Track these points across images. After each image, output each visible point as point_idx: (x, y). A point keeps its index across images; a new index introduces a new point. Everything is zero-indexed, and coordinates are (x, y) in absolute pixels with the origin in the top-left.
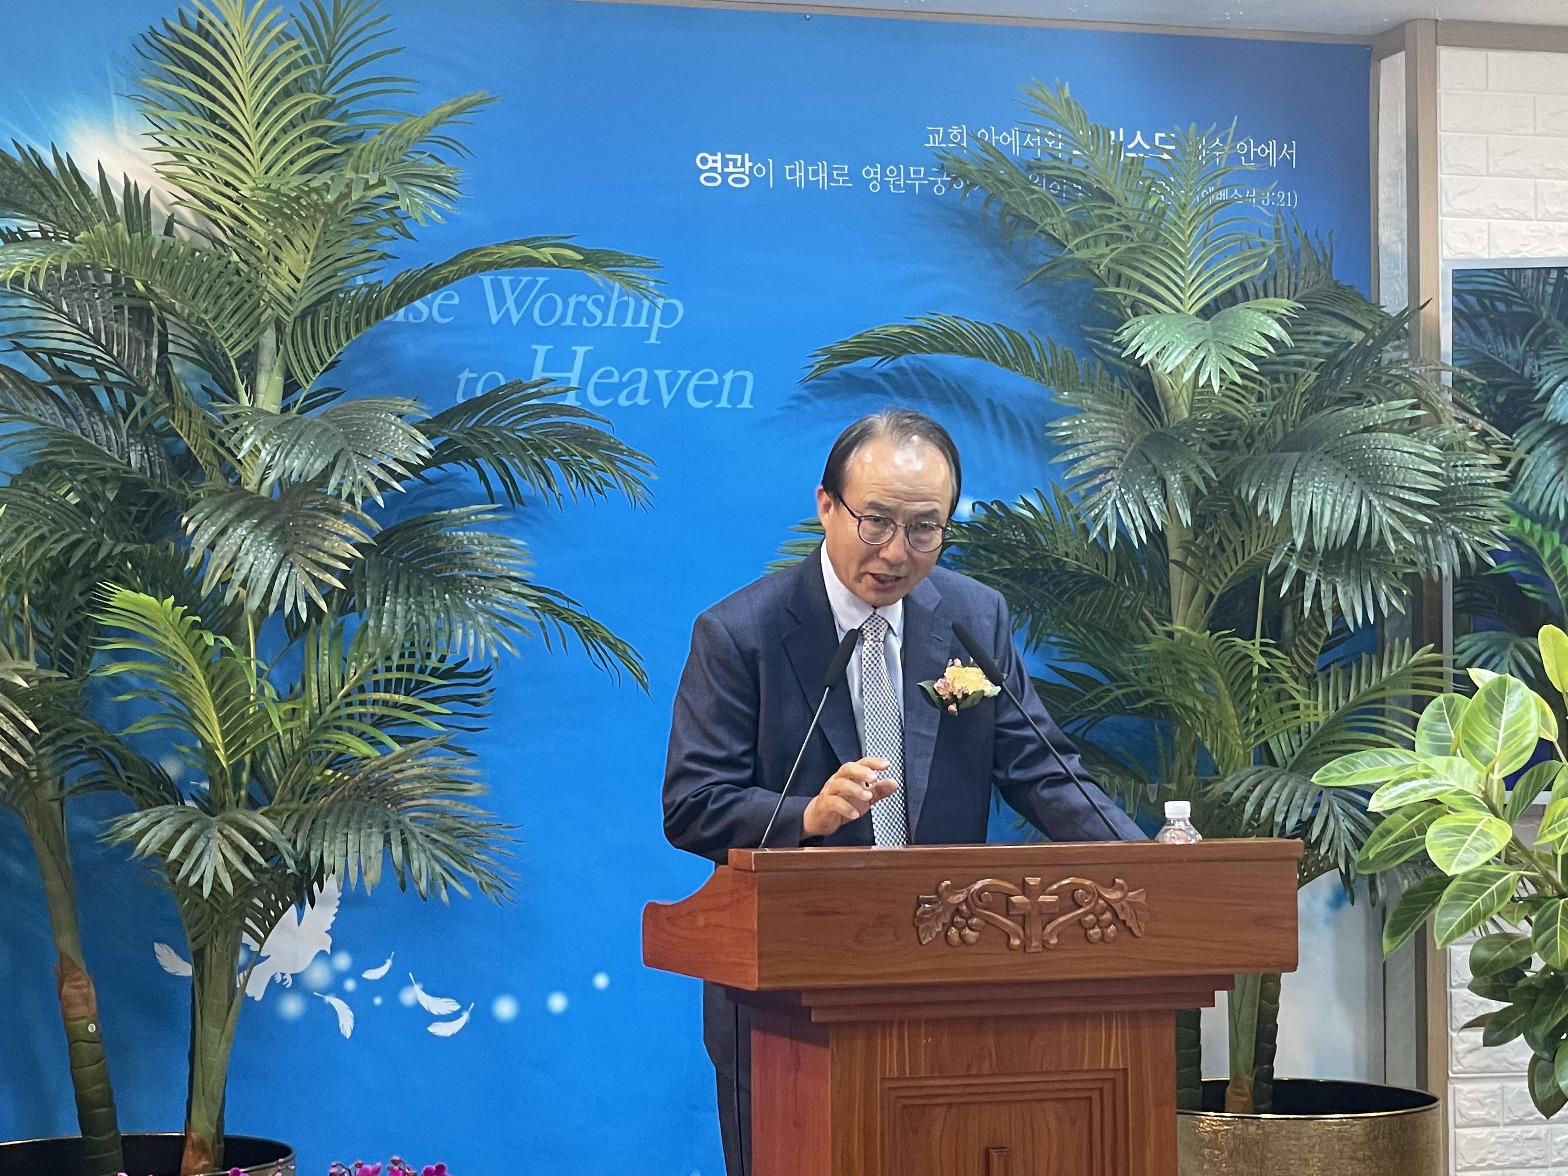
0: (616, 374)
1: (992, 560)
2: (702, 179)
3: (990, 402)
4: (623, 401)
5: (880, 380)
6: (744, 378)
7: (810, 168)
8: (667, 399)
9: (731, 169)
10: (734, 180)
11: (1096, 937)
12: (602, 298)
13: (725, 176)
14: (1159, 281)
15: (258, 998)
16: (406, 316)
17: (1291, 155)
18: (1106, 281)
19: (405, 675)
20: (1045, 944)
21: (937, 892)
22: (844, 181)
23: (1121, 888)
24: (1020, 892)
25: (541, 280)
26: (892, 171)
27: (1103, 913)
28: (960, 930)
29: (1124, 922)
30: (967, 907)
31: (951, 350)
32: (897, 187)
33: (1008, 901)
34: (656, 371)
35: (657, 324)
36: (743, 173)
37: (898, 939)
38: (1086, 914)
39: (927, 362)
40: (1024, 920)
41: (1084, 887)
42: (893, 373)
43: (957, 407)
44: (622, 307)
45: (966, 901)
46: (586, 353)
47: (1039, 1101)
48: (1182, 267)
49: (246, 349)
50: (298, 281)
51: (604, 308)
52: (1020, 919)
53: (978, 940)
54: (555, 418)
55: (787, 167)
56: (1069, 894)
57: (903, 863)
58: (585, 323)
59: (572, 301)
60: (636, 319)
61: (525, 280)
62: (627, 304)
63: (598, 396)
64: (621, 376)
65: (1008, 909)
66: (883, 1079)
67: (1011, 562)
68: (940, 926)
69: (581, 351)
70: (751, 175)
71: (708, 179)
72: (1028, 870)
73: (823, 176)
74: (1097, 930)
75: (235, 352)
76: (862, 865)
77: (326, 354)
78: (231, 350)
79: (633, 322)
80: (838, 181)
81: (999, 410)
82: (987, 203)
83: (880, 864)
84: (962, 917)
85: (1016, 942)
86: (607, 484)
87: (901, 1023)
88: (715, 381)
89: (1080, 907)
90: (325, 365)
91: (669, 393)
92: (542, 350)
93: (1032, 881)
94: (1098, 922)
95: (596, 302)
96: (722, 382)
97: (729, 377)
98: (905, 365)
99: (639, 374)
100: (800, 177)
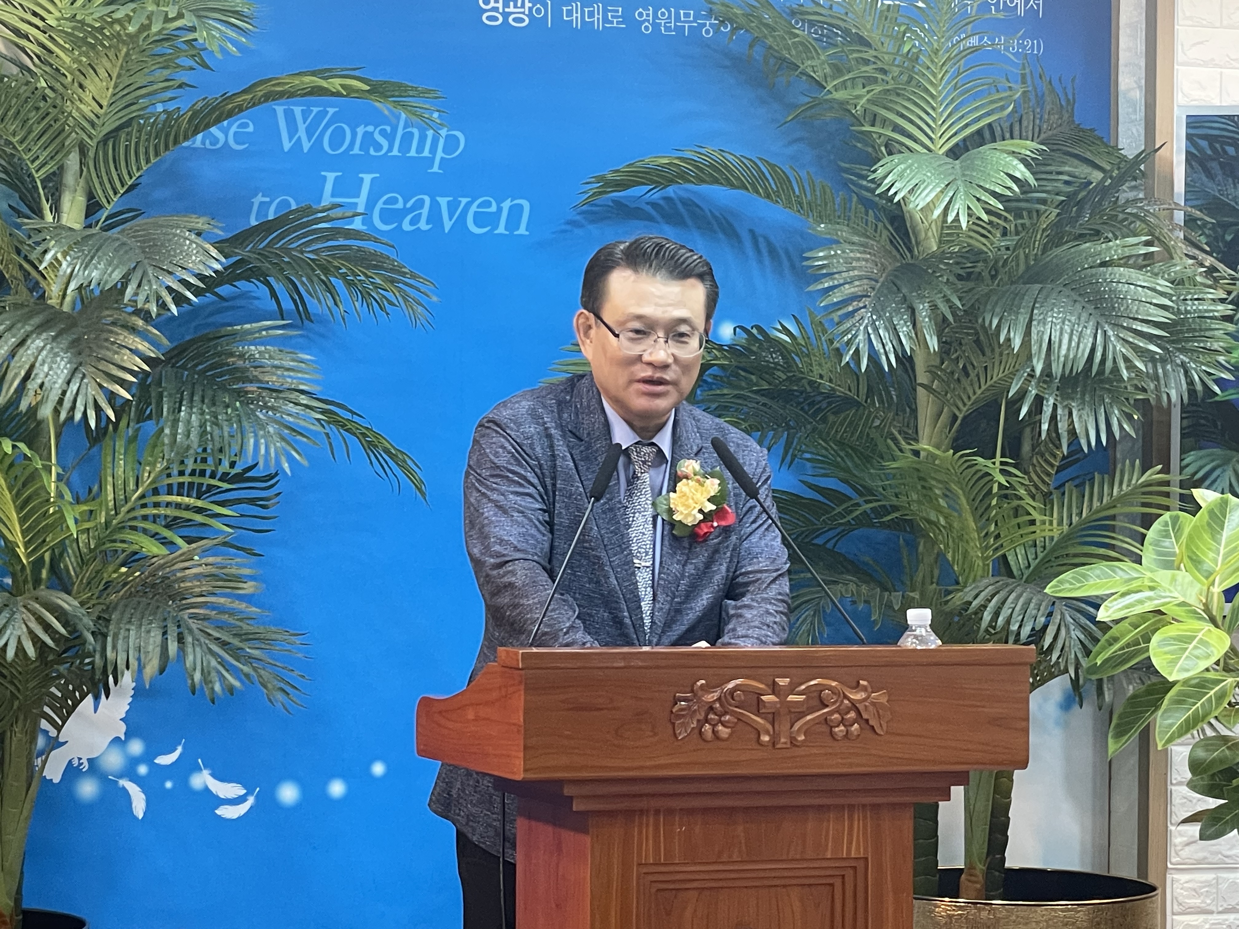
0: (400, 199)
1: (751, 380)
2: (484, 18)
3: (751, 231)
4: (406, 226)
5: (648, 208)
6: (521, 207)
7: (586, 10)
8: (448, 225)
9: (512, 9)
10: (515, 20)
11: (841, 734)
12: (388, 129)
13: (506, 15)
14: (911, 122)
15: (56, 780)
16: (203, 143)
17: (1038, 5)
18: (862, 121)
19: (197, 480)
20: (793, 742)
21: (692, 691)
22: (618, 23)
23: (865, 689)
24: (770, 692)
25: (331, 111)
26: (663, 14)
27: (848, 713)
28: (714, 726)
29: (867, 721)
30: (721, 705)
31: (716, 181)
32: (668, 29)
33: (759, 700)
34: (439, 199)
35: (440, 154)
36: (523, 13)
37: (655, 734)
38: (831, 713)
39: (695, 193)
40: (773, 717)
41: (830, 688)
42: (661, 202)
43: (721, 236)
44: (407, 138)
45: (719, 699)
46: (373, 180)
47: (785, 886)
48: (934, 109)
49: (52, 171)
50: (101, 107)
51: (391, 138)
52: (770, 716)
53: (731, 735)
54: (341, 242)
55: (565, 8)
56: (815, 694)
57: (663, 663)
58: (372, 152)
59: (360, 130)
60: (420, 149)
61: (315, 110)
62: (411, 134)
63: (384, 221)
64: (405, 203)
65: (758, 707)
66: (639, 865)
67: (770, 384)
68: (695, 722)
69: (367, 178)
70: (530, 15)
71: (489, 18)
72: (779, 671)
73: (598, 17)
74: (842, 728)
75: (40, 173)
76: (622, 664)
77: (127, 177)
78: (37, 171)
79: (417, 152)
80: (612, 22)
81: (761, 240)
82: (751, 46)
83: (640, 664)
84: (716, 714)
85: (766, 738)
86: (391, 303)
87: (657, 812)
88: (494, 208)
89: (827, 706)
90: (126, 187)
91: (450, 219)
92: (331, 177)
93: (783, 682)
94: (842, 721)
95: (383, 133)
96: (500, 209)
97: (506, 205)
98: (672, 195)
99: (421, 203)
100: (577, 18)
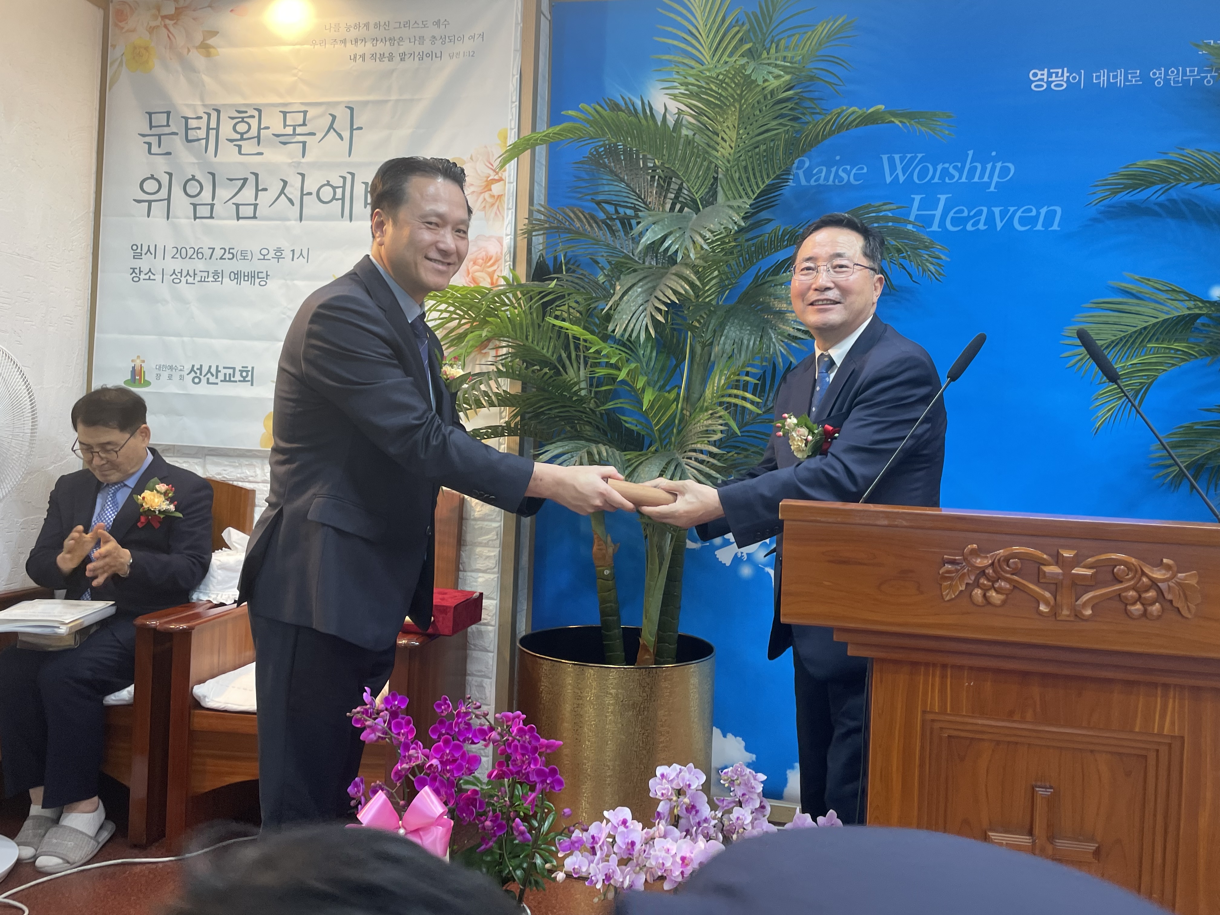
0: (966, 211)
2: (1033, 86)
4: (969, 227)
5: (1157, 208)
6: (1055, 212)
7: (1111, 74)
9: (1054, 78)
10: (1056, 86)
11: (1137, 613)
12: (959, 165)
13: (1049, 83)
15: (728, 565)
16: (834, 181)
20: (1077, 615)
21: (963, 555)
22: (1136, 81)
23: (1168, 567)
24: (1053, 562)
25: (920, 156)
26: (1173, 72)
27: (1147, 591)
28: (985, 590)
29: (1171, 602)
32: (1176, 82)
33: (1039, 568)
34: (993, 209)
35: (996, 179)
36: (1063, 80)
37: (921, 593)
38: (1126, 589)
40: (1055, 588)
41: (1126, 564)
44: (973, 170)
46: (947, 199)
47: (1090, 751)
53: (1004, 602)
55: (1095, 75)
57: (930, 524)
58: (947, 180)
59: (940, 167)
61: (909, 156)
64: (969, 212)
65: (1038, 576)
66: (924, 712)
68: (964, 586)
70: (1068, 82)
71: (1037, 86)
72: (1062, 541)
73: (1121, 78)
74: (1138, 606)
79: (979, 179)
80: (1132, 81)
84: (988, 580)
85: (1045, 609)
87: (942, 667)
88: (1034, 213)
89: (1121, 582)
91: (1001, 222)
93: (1067, 554)
94: (1139, 599)
95: (955, 168)
96: (1038, 214)
97: (1043, 211)
99: (981, 212)
100: (1104, 80)
